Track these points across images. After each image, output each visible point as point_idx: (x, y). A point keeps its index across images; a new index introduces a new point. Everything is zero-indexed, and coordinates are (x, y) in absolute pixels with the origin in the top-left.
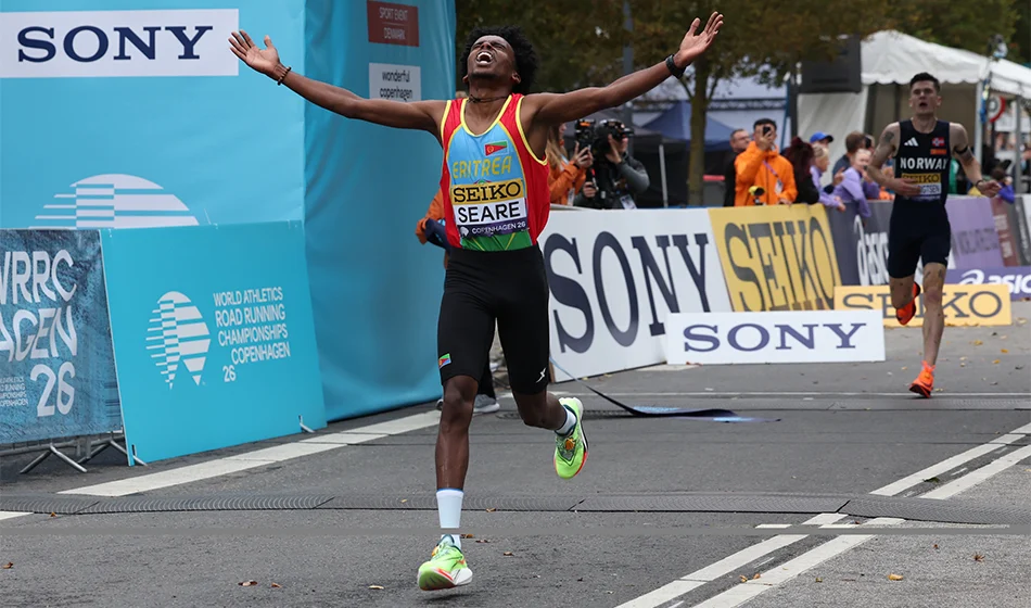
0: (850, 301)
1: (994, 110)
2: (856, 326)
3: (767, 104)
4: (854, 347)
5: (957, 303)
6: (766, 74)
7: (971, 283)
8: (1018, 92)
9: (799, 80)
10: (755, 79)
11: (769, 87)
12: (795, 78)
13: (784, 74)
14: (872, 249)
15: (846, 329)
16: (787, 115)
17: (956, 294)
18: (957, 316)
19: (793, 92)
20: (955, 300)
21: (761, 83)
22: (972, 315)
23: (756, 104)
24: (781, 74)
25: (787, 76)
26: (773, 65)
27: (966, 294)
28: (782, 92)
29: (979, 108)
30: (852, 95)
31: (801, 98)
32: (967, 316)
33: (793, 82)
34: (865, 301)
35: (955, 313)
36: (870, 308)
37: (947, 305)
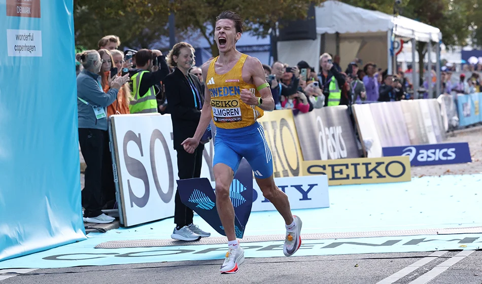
0: (312, 170)
1: (397, 48)
2: (311, 186)
3: (255, 48)
4: (310, 199)
5: (378, 169)
6: (256, 30)
7: (409, 155)
8: (412, 37)
9: (278, 33)
10: (250, 34)
11: (258, 38)
12: (275, 32)
13: (268, 30)
14: (331, 137)
15: (305, 188)
16: (271, 55)
17: (377, 163)
18: (378, 177)
19: (274, 40)
20: (376, 167)
21: (254, 35)
22: (387, 176)
23: (248, 49)
24: (266, 29)
25: (270, 31)
26: (261, 24)
27: (383, 163)
28: (267, 41)
29: (389, 47)
30: (311, 41)
31: (279, 44)
32: (385, 177)
33: (274, 34)
34: (321, 170)
35: (377, 175)
36: (324, 174)
37: (371, 171)
